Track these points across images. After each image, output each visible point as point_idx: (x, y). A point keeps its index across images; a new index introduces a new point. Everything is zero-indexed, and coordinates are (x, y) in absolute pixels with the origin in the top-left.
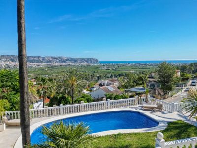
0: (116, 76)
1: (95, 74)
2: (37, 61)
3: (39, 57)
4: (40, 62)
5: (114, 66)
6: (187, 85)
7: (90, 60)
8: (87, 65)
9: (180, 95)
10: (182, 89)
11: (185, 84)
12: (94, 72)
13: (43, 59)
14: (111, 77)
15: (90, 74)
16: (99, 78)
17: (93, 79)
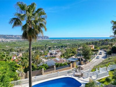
0: (59, 47)
1: (47, 45)
2: (11, 38)
3: (12, 36)
4: (13, 38)
5: (58, 40)
6: (97, 54)
7: (44, 37)
8: (42, 40)
9: (94, 61)
10: (95, 57)
11: (96, 54)
12: (47, 44)
13: (15, 37)
14: (57, 47)
15: (44, 46)
16: (50, 48)
17: (46, 49)
